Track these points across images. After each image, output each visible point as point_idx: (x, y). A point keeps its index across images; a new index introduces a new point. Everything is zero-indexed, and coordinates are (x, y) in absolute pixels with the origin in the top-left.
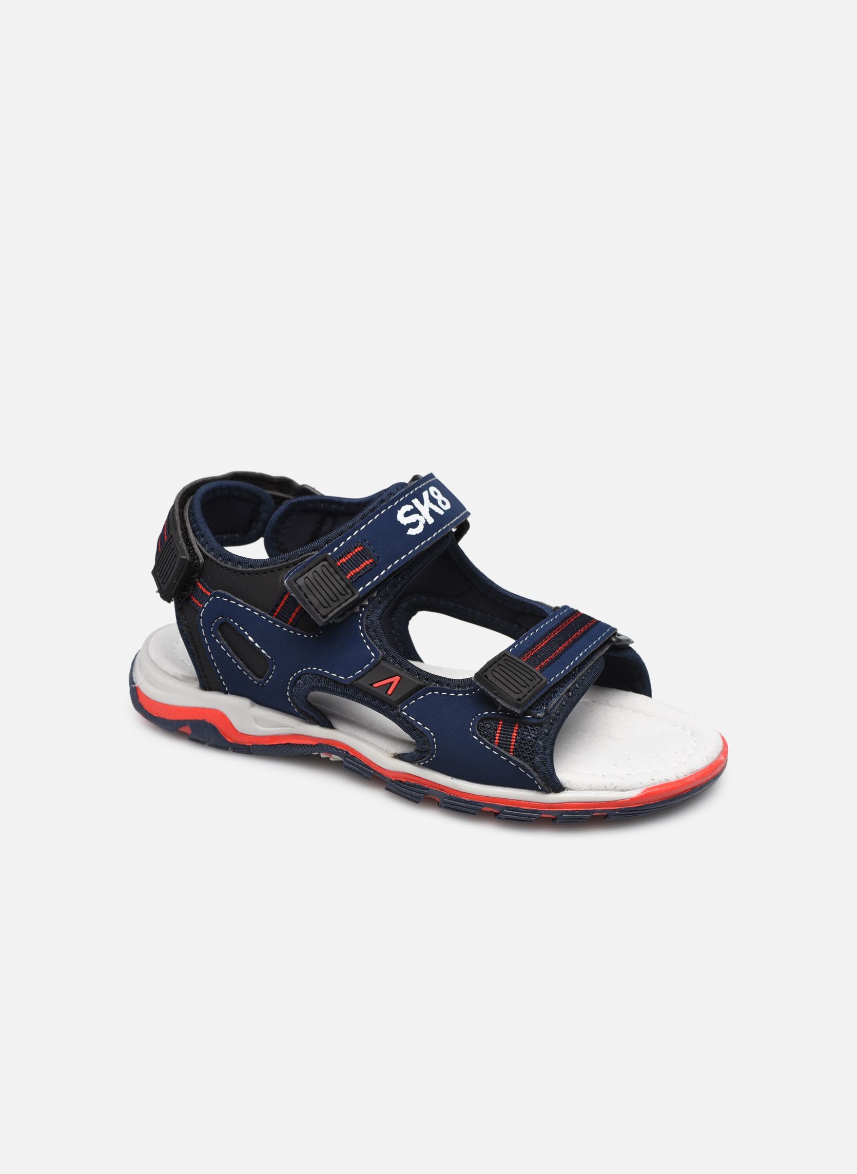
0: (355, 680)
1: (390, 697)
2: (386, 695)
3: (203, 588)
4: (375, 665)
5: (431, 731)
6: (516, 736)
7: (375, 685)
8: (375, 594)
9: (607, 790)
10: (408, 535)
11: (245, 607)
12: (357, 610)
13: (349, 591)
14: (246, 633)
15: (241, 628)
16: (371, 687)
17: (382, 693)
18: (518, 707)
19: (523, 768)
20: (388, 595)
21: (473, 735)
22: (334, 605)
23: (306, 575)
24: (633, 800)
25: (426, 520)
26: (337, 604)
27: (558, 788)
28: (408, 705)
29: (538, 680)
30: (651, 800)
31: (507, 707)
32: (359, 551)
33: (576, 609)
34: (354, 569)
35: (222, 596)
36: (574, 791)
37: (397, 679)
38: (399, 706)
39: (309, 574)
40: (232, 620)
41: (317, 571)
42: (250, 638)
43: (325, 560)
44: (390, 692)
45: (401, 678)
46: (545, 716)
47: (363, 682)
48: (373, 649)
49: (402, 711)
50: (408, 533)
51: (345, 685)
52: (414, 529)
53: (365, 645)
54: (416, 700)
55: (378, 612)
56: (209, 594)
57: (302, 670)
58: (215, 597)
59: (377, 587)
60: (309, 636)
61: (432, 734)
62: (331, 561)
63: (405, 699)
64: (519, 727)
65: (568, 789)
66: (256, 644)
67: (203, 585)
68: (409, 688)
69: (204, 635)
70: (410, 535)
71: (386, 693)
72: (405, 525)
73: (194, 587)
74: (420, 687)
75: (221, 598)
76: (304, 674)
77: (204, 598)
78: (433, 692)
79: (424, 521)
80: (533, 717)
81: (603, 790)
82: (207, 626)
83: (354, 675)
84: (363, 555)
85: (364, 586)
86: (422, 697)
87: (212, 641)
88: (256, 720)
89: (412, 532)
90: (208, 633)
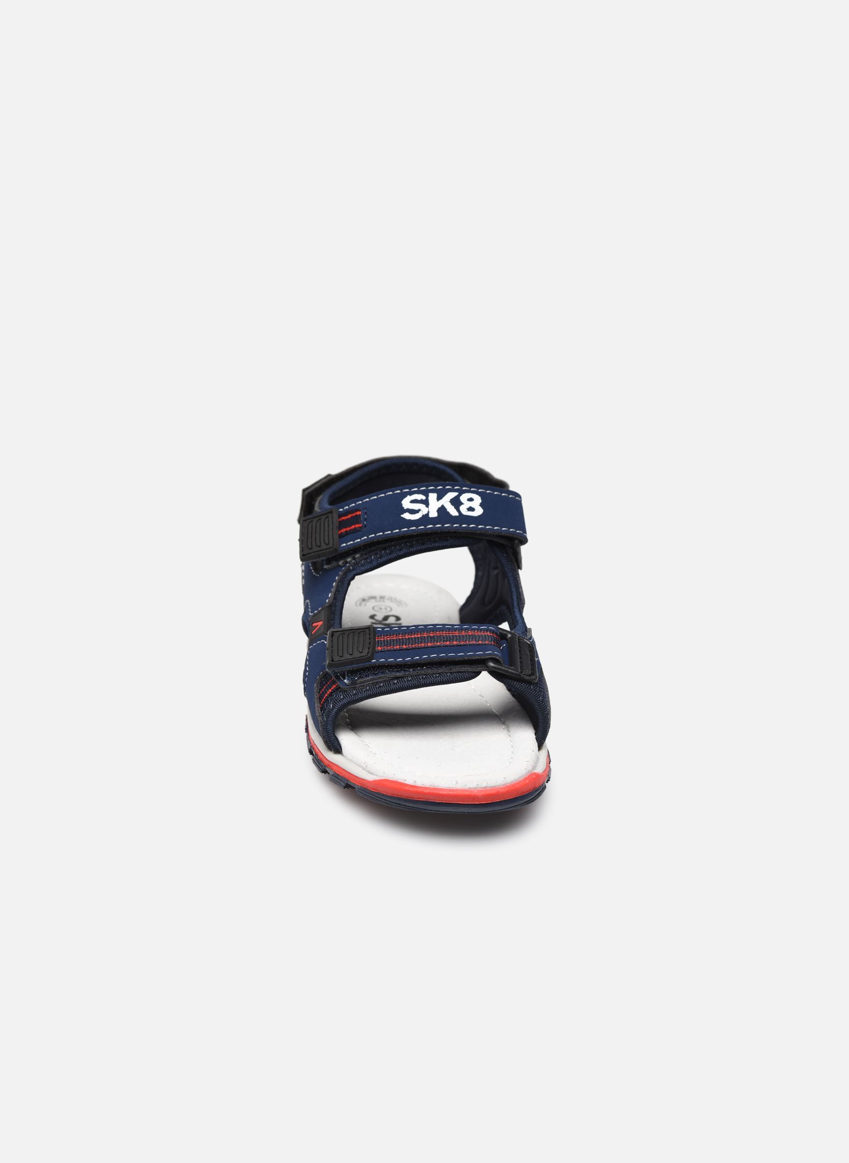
1: (311, 636)
4: (323, 609)
10: (401, 517)
12: (341, 563)
13: (331, 543)
16: (311, 625)
25: (428, 512)
28: (312, 646)
34: (346, 527)
37: (321, 624)
38: (310, 645)
39: (314, 520)
41: (321, 520)
47: (312, 620)
49: (309, 649)
50: (402, 516)
52: (411, 515)
53: (330, 592)
54: (316, 643)
62: (335, 516)
63: (313, 640)
64: (335, 688)
70: (404, 518)
72: (405, 508)
79: (427, 512)
89: (407, 516)
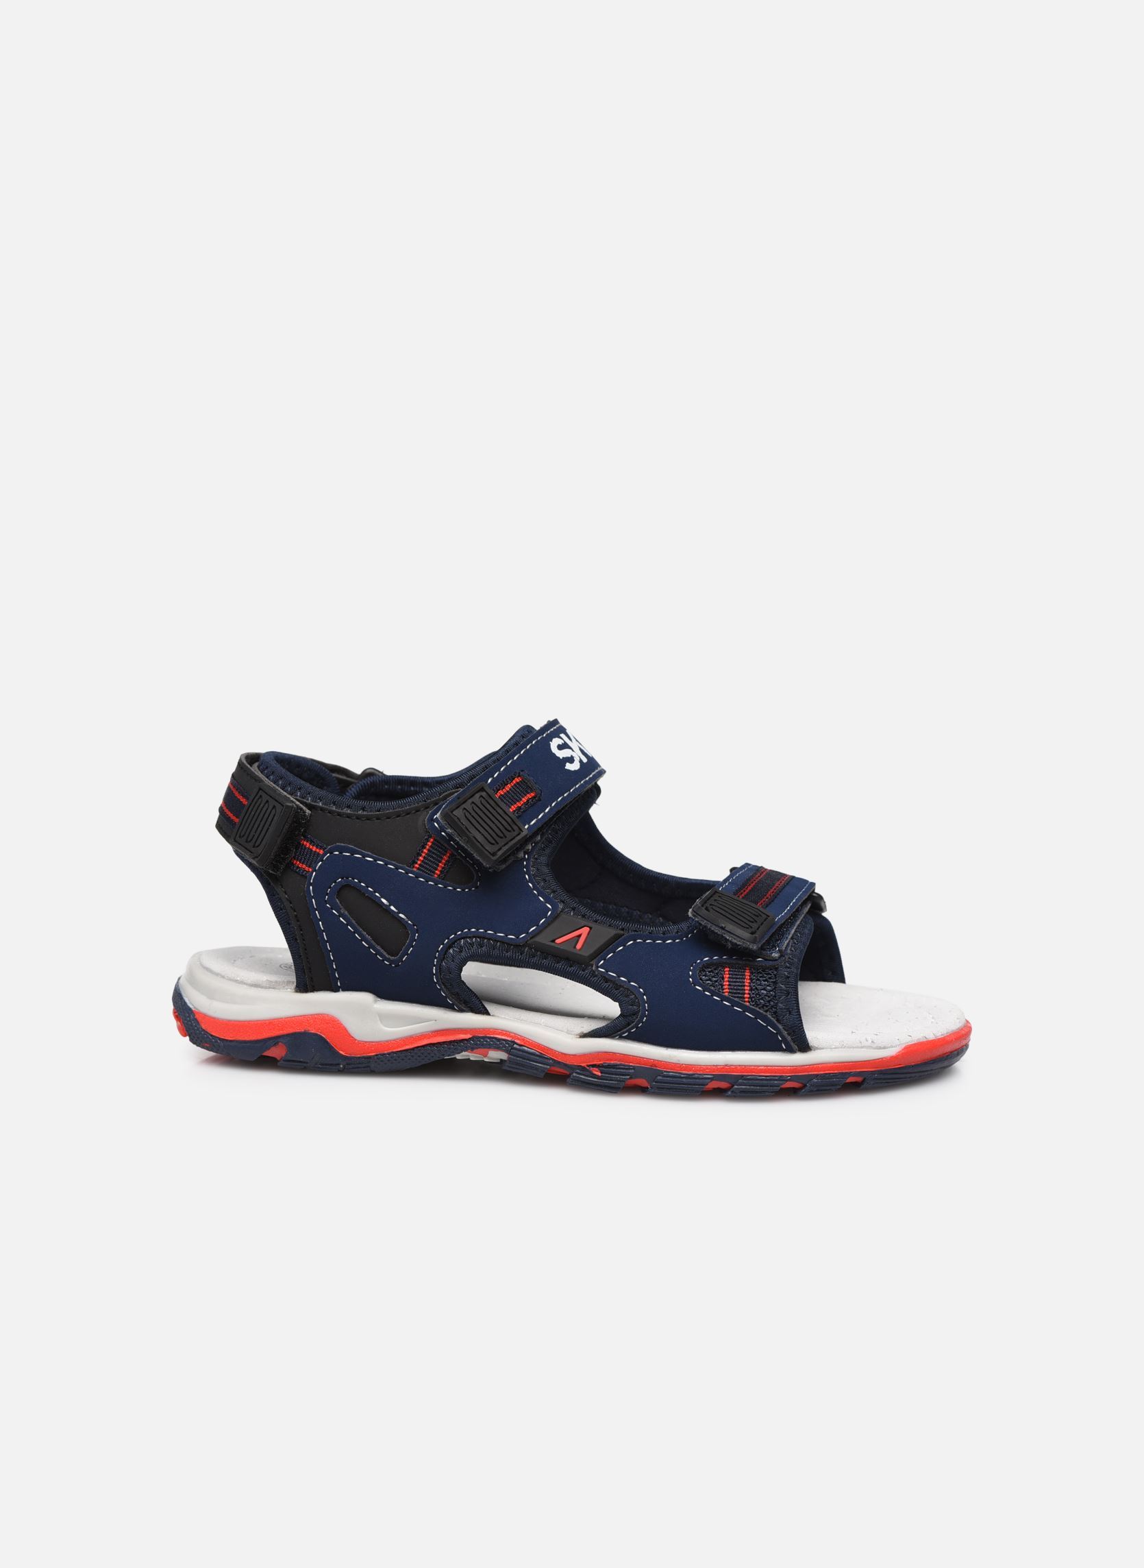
0: (531, 939)
1: (580, 953)
2: (574, 951)
3: (311, 847)
4: (555, 917)
5: (640, 988)
6: (749, 983)
7: (558, 941)
8: (539, 838)
9: (862, 1047)
11: (375, 861)
12: (521, 855)
13: (515, 827)
14: (377, 894)
15: (370, 889)
16: (553, 944)
17: (569, 948)
18: (754, 942)
19: (765, 1019)
20: (551, 842)
21: (695, 986)
22: (501, 842)
23: (464, 806)
24: (892, 1058)
26: (504, 841)
27: (804, 1047)
28: (605, 960)
29: (764, 916)
30: (912, 1061)
31: (738, 943)
32: (517, 783)
33: (760, 866)
34: (515, 804)
35: (341, 850)
36: (824, 1050)
37: (585, 931)
38: (593, 962)
39: (468, 805)
40: (356, 881)
41: (475, 802)
42: (384, 901)
43: (482, 789)
44: (579, 946)
45: (591, 928)
46: (780, 957)
47: (543, 939)
48: (548, 900)
49: (598, 967)
50: (567, 768)
51: (517, 946)
52: (572, 765)
53: (536, 897)
54: (614, 952)
55: (543, 859)
56: (321, 852)
57: (455, 934)
58: (331, 853)
59: (540, 829)
60: (463, 890)
61: (641, 990)
62: (491, 792)
63: (599, 953)
64: (752, 973)
65: (817, 1048)
66: (392, 908)
67: (312, 842)
68: (602, 941)
69: (315, 907)
70: (569, 770)
71: (575, 947)
72: (561, 758)
73: (297, 848)
74: (617, 937)
75: (341, 853)
76: (459, 940)
77: (312, 859)
78: (635, 940)
79: (579, 758)
80: (766, 960)
81: (858, 1047)
82: (319, 895)
83: (527, 933)
84: (524, 787)
85: (529, 824)
86: (621, 948)
87: (326, 915)
88: (383, 1017)
89: (570, 767)
90: (321, 904)
